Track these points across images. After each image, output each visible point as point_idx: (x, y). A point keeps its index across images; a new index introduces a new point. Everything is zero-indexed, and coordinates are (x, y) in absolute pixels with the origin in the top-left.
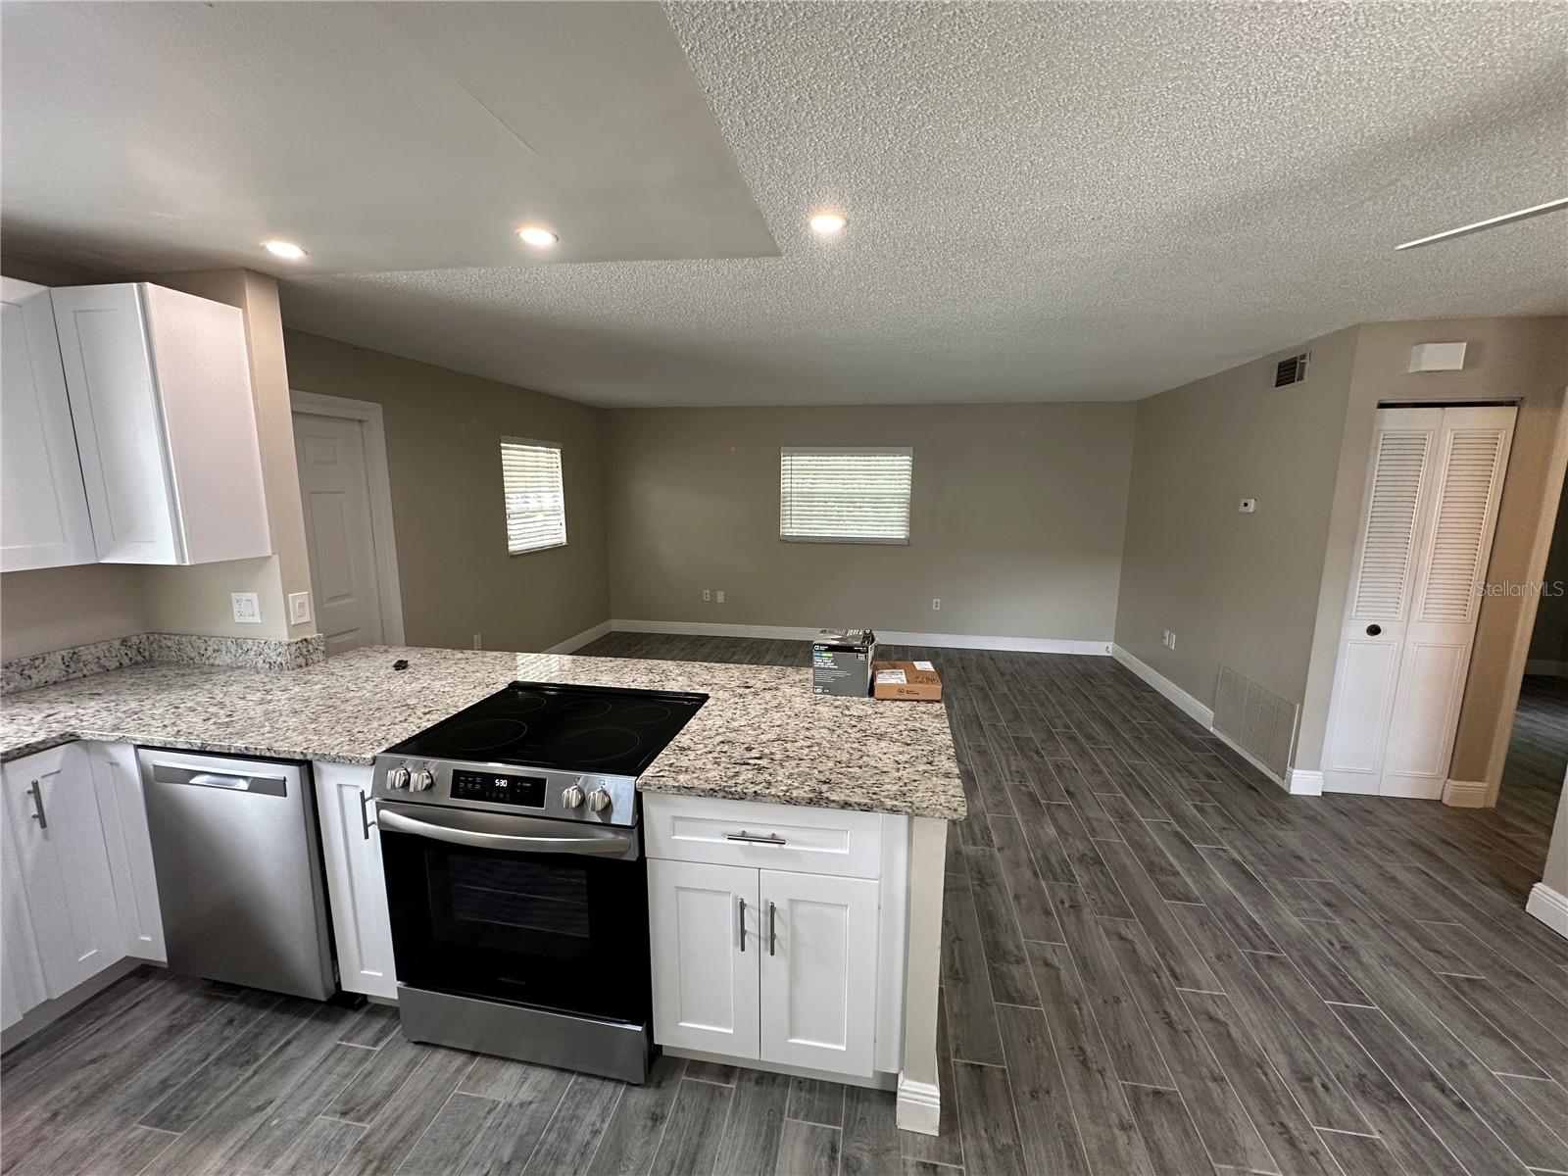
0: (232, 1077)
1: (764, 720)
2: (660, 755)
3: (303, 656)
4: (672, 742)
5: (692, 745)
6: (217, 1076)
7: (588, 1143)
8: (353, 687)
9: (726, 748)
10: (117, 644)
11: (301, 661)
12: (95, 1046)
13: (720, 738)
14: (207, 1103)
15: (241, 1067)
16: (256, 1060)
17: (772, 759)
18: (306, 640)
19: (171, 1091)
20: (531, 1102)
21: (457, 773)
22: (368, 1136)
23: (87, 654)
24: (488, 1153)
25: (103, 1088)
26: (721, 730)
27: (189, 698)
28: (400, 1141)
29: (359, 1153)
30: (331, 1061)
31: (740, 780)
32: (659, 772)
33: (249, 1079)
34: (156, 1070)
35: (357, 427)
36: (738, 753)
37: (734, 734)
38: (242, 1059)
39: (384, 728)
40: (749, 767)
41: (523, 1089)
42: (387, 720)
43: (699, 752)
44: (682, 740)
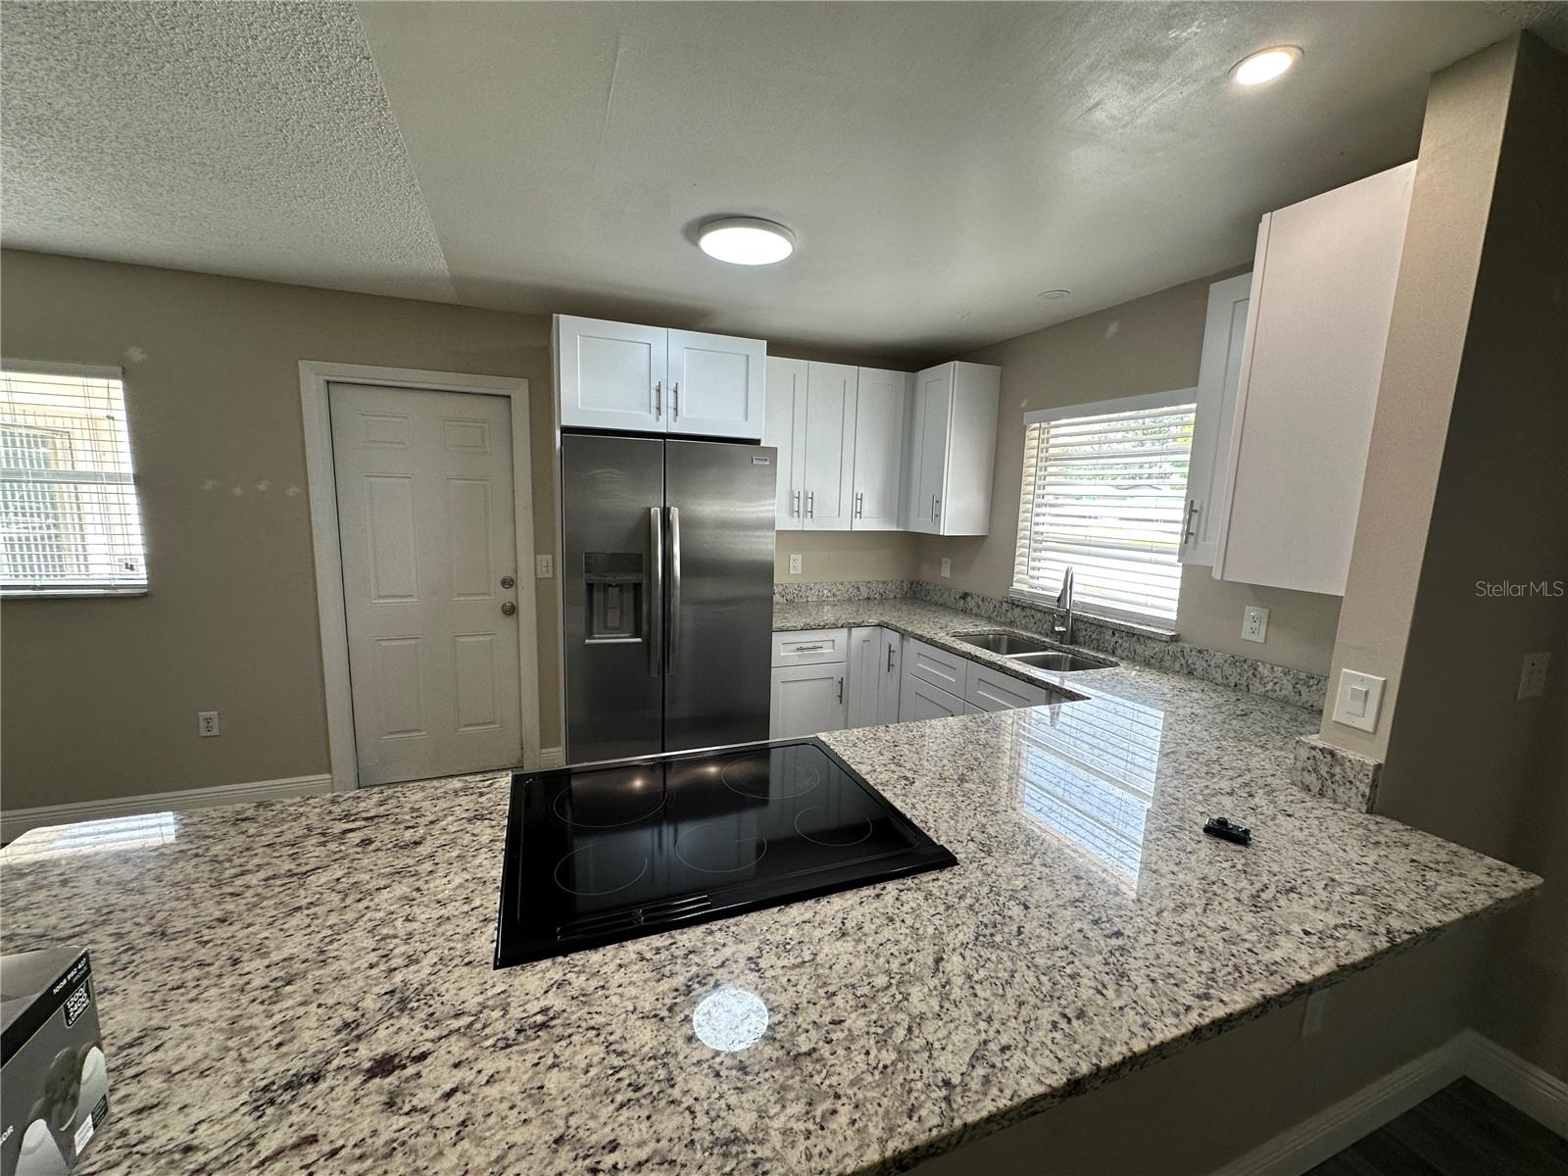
5: (470, 827)
9: (408, 834)
11: (1311, 779)
13: (424, 850)
17: (323, 834)
18: (1332, 754)
26: (428, 866)
31: (376, 798)
36: (384, 833)
37: (399, 864)
40: (364, 815)
43: (451, 818)
44: (489, 831)
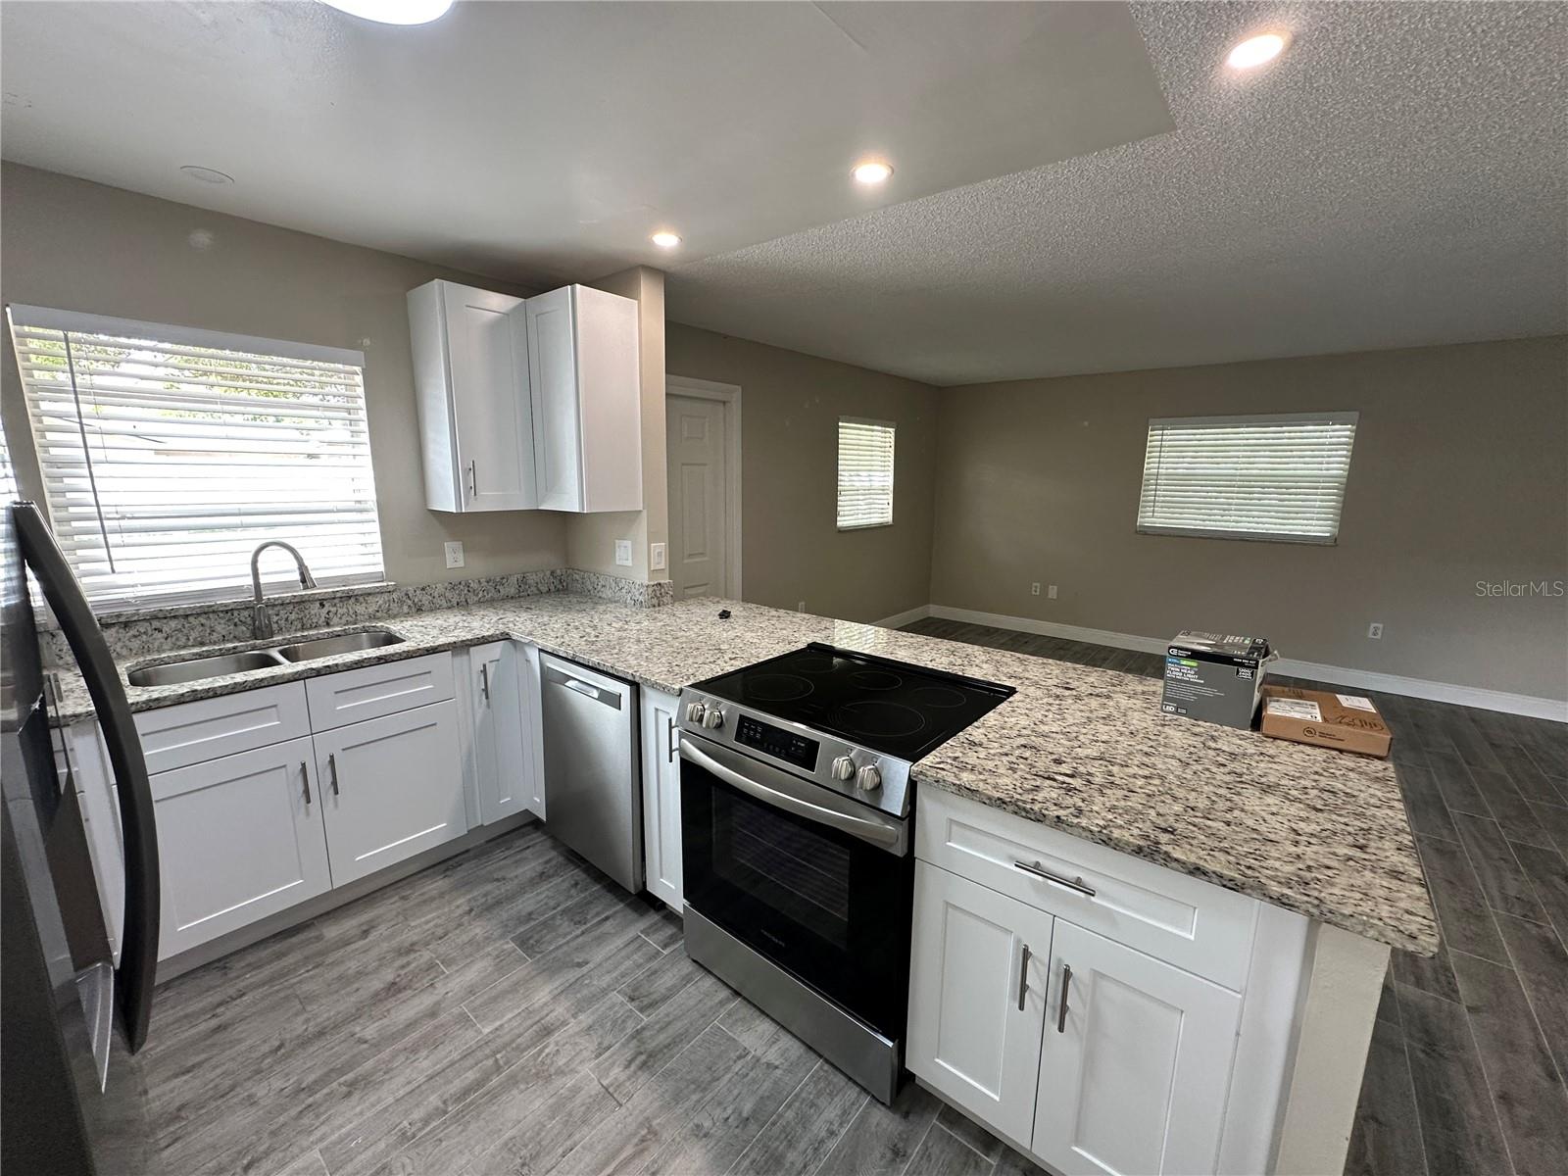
0: (568, 930)
1: (1084, 731)
2: (945, 744)
3: (659, 597)
4: (961, 733)
5: (985, 741)
6: (561, 925)
7: (822, 1141)
8: (684, 628)
9: (1027, 754)
10: (548, 573)
11: (655, 601)
12: (500, 869)
13: (1022, 741)
14: (550, 943)
15: (575, 924)
16: (585, 923)
17: (1089, 781)
18: (660, 584)
19: (533, 923)
20: (777, 1067)
21: (743, 718)
22: (643, 1029)
23: (532, 579)
24: (731, 1098)
25: (498, 903)
26: (1024, 732)
27: (580, 619)
28: (666, 1047)
29: (635, 1040)
30: (632, 947)
31: (1040, 797)
32: (939, 763)
33: (577, 937)
34: (527, 903)
35: (721, 407)
36: (1043, 763)
37: (1041, 740)
38: (577, 918)
39: (696, 665)
40: (1054, 784)
41: (773, 1050)
42: (700, 660)
43: (992, 751)
44: (974, 733)
